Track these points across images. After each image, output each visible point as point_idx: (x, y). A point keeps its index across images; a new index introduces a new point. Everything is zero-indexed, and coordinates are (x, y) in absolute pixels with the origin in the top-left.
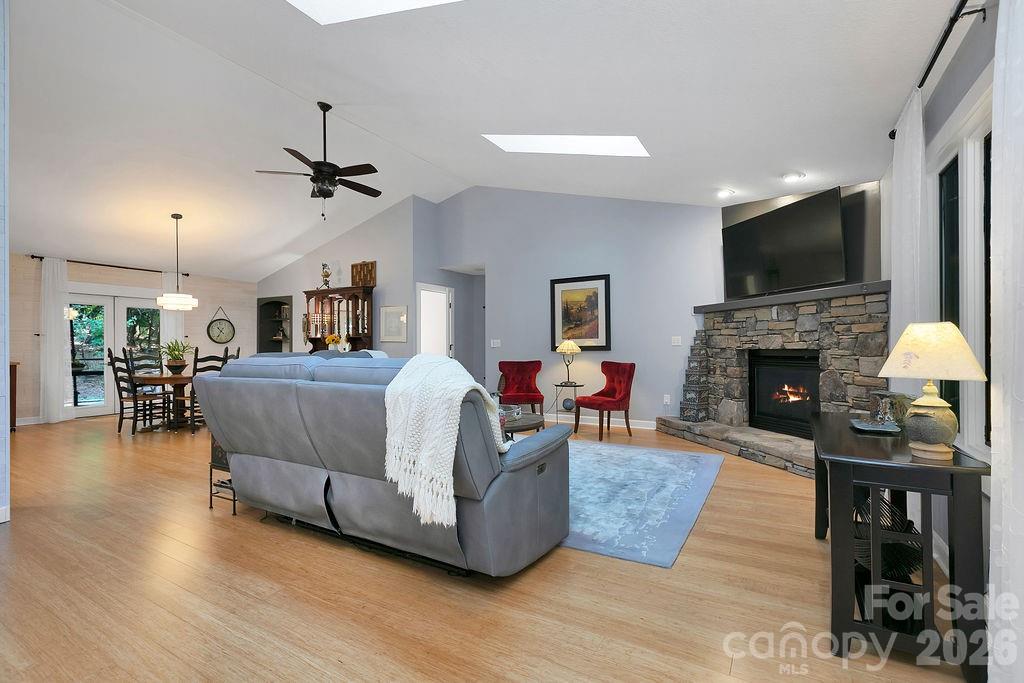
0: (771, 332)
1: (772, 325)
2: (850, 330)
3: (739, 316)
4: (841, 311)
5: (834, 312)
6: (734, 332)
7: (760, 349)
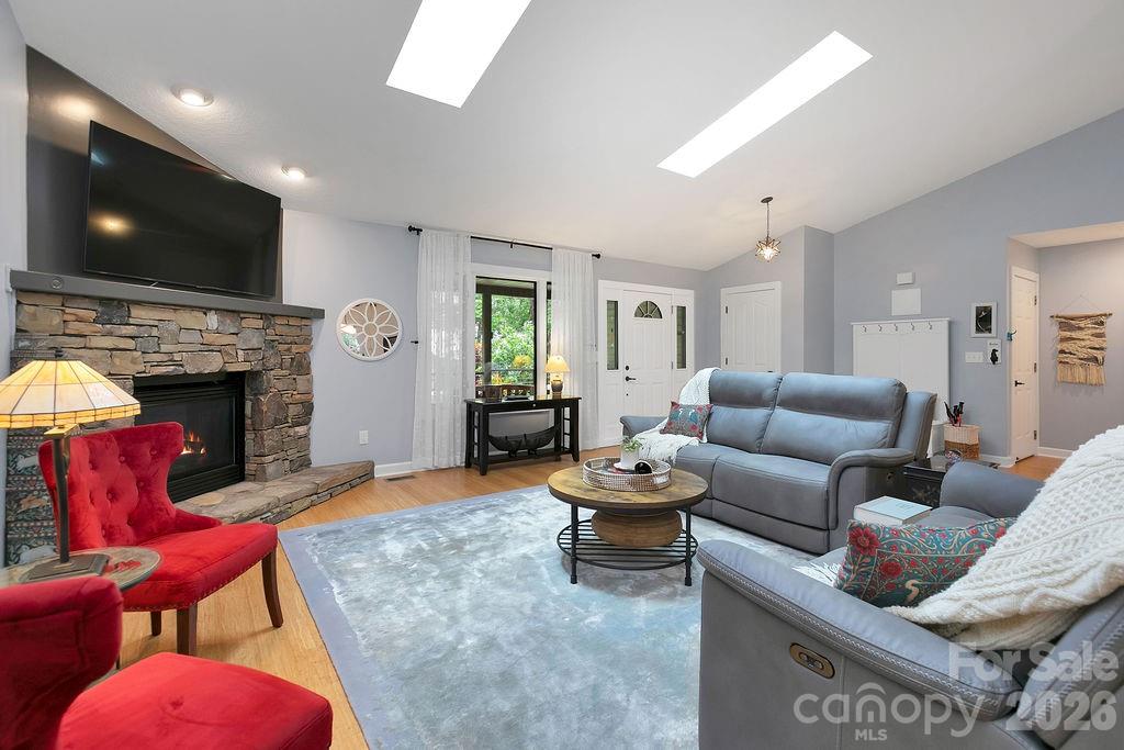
0: (208, 348)
1: (209, 338)
2: (289, 350)
3: (139, 314)
4: (285, 330)
5: (279, 329)
6: (131, 344)
7: (186, 374)
